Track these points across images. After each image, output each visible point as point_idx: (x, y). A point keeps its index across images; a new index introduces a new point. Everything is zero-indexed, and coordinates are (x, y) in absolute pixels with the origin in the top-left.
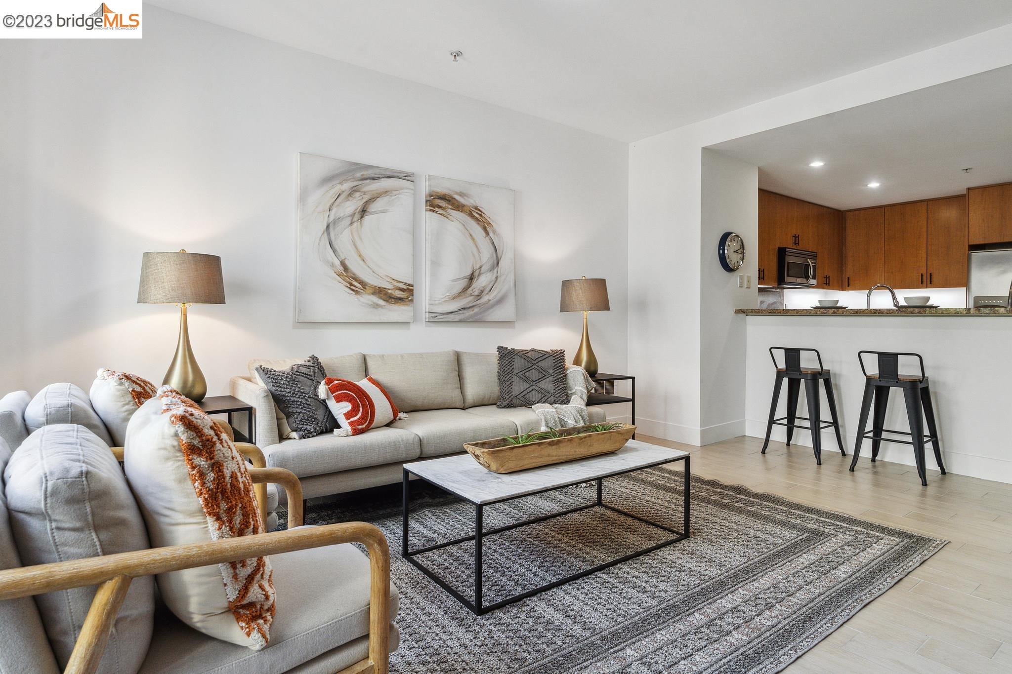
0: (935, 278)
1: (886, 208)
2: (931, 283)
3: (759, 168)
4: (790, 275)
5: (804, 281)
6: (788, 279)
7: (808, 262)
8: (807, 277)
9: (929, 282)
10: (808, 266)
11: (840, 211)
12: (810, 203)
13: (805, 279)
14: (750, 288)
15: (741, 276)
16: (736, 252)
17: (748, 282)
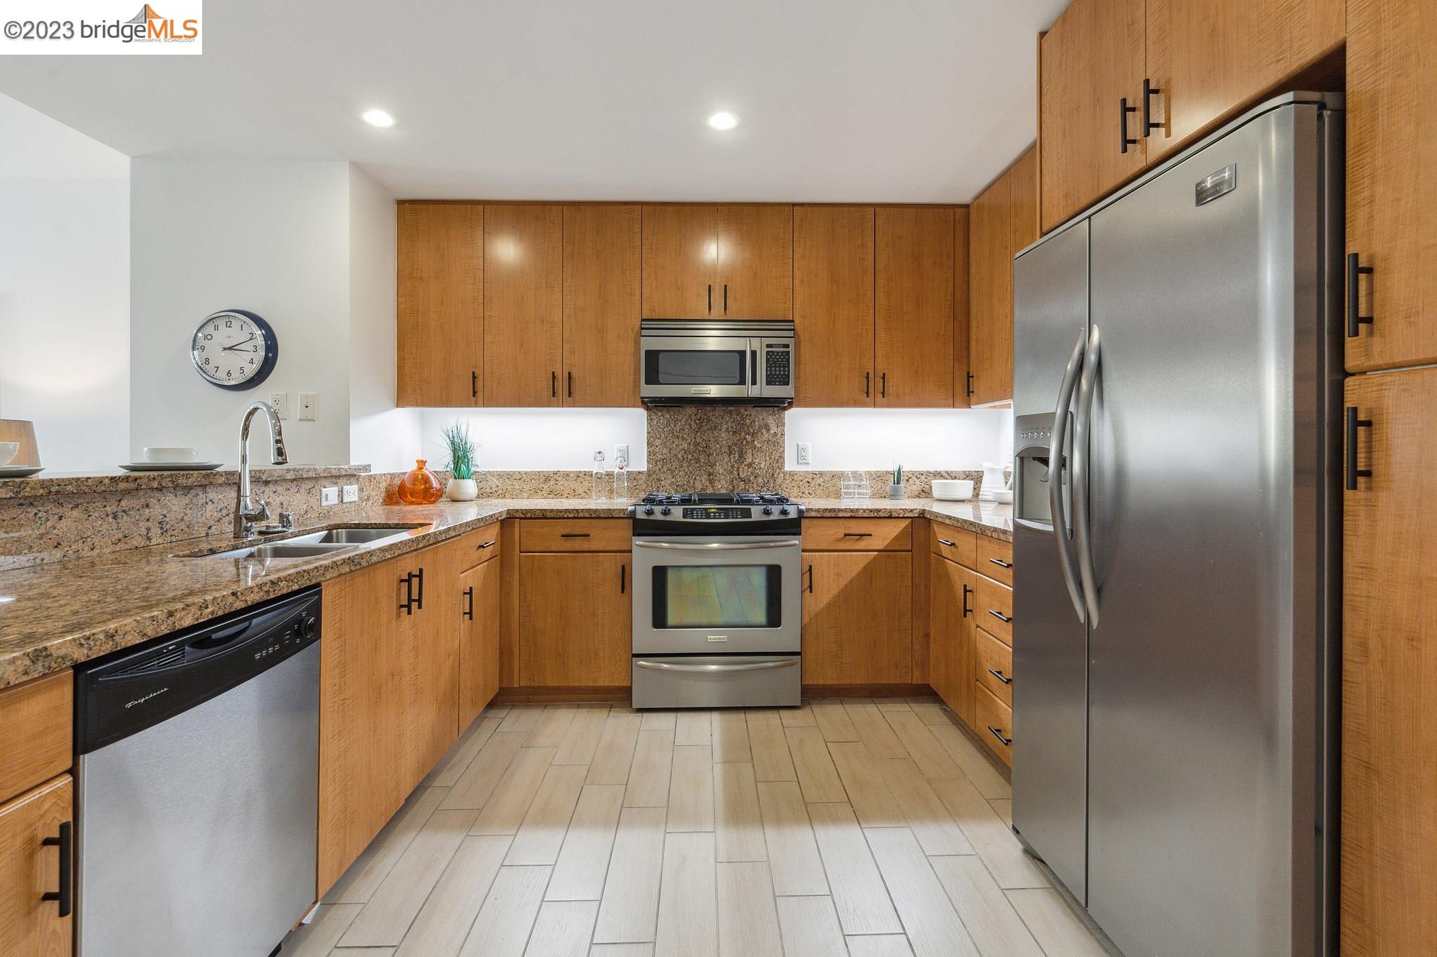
4: (662, 379)
6: (648, 390)
14: (315, 419)
15: (278, 397)
16: (230, 348)
17: (307, 407)
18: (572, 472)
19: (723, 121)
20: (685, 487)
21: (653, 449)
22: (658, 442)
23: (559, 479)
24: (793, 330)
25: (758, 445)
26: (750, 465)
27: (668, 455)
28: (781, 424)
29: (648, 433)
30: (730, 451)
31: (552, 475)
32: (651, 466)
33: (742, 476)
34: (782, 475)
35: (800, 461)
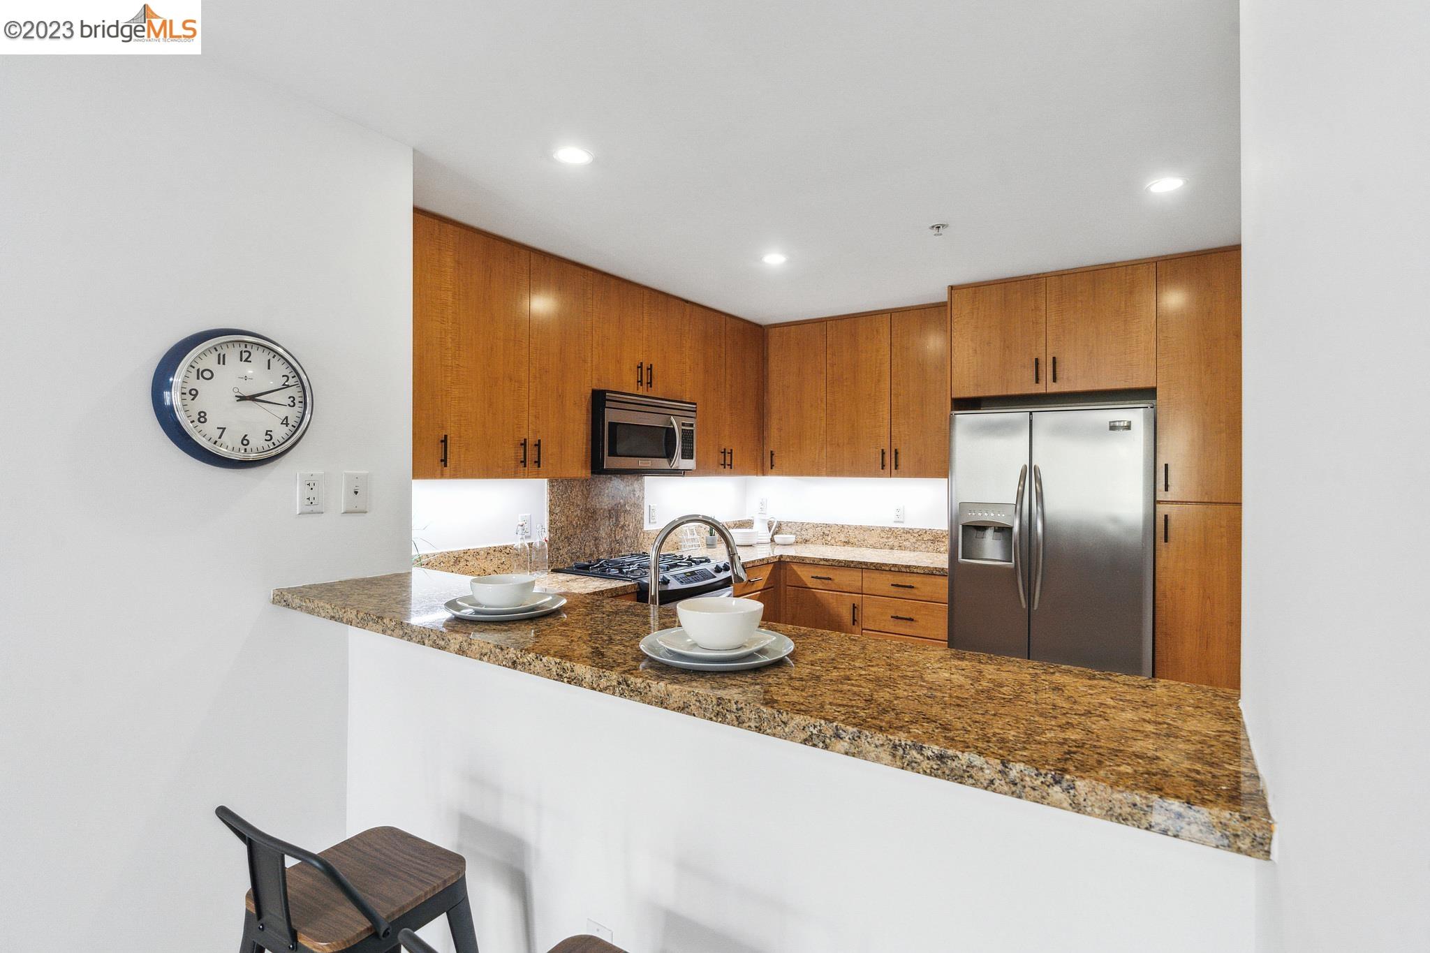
0: (902, 461)
1: (828, 322)
2: (896, 469)
3: (414, 151)
4: (619, 451)
5: (663, 463)
6: (610, 462)
7: (672, 423)
8: (669, 455)
9: (893, 467)
10: (670, 432)
11: (760, 326)
12: (687, 301)
13: (665, 460)
14: (367, 510)
15: (312, 478)
16: (253, 398)
17: (356, 493)
18: (482, 549)
19: (774, 259)
20: (578, 554)
21: (553, 517)
22: (558, 510)
23: (470, 559)
24: (695, 411)
25: (628, 509)
26: (622, 527)
27: (566, 522)
28: (642, 489)
29: (550, 500)
30: (610, 516)
31: (462, 555)
32: (552, 535)
33: (618, 538)
34: (642, 534)
35: (651, 521)
